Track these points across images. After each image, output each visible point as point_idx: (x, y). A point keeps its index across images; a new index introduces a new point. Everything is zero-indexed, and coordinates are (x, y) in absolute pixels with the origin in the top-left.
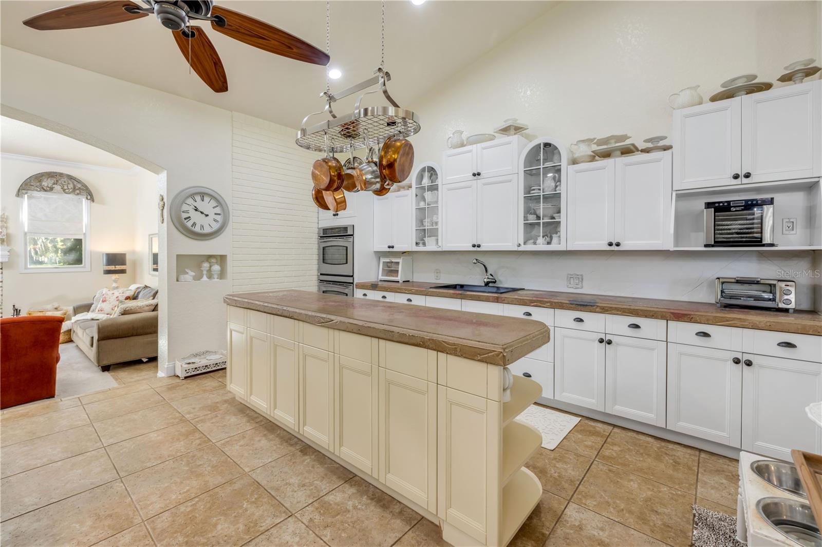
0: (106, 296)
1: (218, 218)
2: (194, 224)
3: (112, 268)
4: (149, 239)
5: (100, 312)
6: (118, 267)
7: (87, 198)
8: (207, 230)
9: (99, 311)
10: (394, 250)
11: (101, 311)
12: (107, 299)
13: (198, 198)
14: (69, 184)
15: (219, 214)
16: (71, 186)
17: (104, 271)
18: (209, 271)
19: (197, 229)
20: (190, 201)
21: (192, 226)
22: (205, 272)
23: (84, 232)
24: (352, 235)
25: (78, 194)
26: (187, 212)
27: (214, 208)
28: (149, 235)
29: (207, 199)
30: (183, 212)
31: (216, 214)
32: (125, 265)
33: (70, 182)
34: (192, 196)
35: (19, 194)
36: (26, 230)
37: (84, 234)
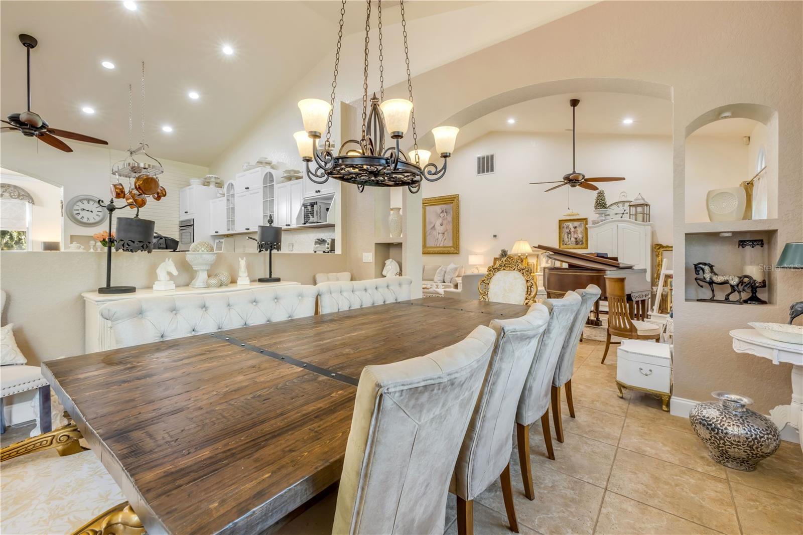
1: (99, 213)
2: (83, 217)
7: (29, 202)
8: (92, 221)
10: (219, 234)
13: (85, 202)
14: (15, 192)
15: (101, 212)
16: (16, 193)
18: (95, 246)
19: (85, 220)
20: (79, 204)
21: (81, 218)
22: (92, 247)
23: (27, 226)
24: (193, 225)
25: (22, 199)
26: (78, 210)
27: (97, 208)
29: (91, 203)
30: (75, 210)
31: (98, 211)
33: (15, 190)
34: (81, 200)
37: (28, 228)
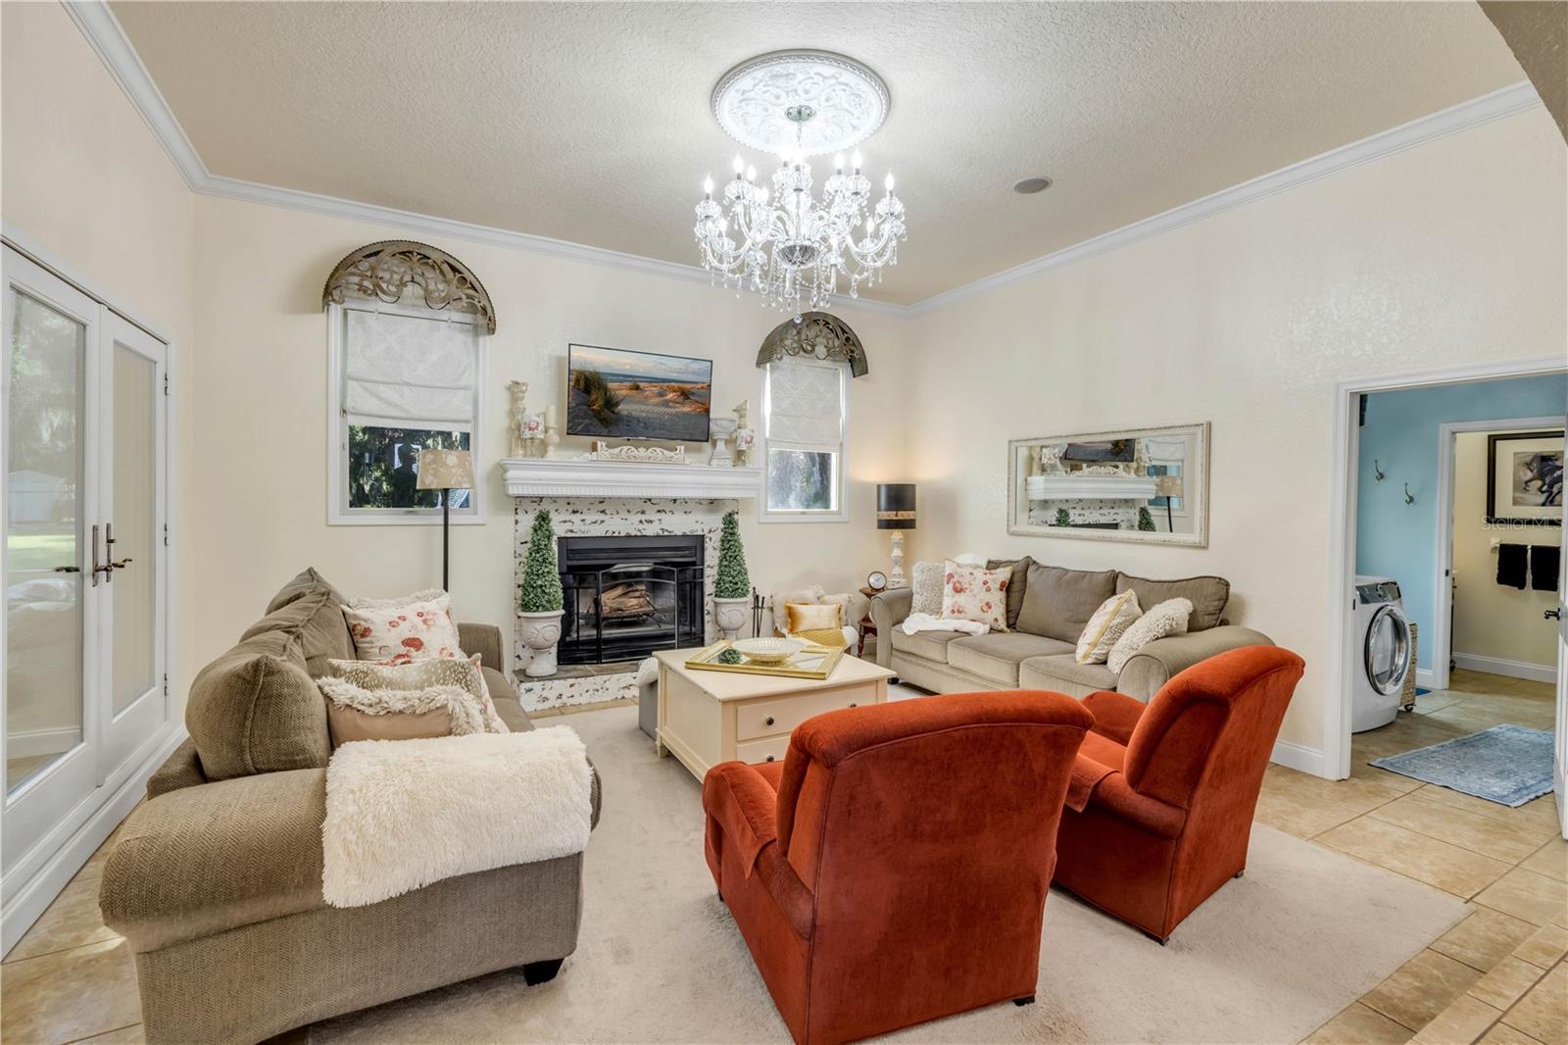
0: (960, 579)
3: (892, 515)
4: (1009, 448)
5: (956, 614)
6: (903, 515)
9: (953, 612)
11: (959, 612)
12: (965, 586)
17: (879, 521)
28: (1010, 442)
32: (913, 509)
35: (760, 363)
36: (768, 435)
37: (841, 443)
